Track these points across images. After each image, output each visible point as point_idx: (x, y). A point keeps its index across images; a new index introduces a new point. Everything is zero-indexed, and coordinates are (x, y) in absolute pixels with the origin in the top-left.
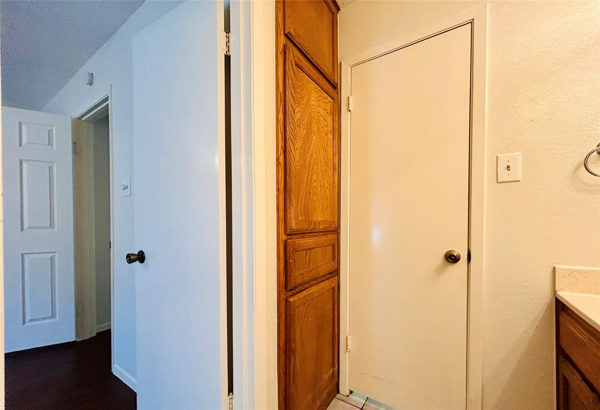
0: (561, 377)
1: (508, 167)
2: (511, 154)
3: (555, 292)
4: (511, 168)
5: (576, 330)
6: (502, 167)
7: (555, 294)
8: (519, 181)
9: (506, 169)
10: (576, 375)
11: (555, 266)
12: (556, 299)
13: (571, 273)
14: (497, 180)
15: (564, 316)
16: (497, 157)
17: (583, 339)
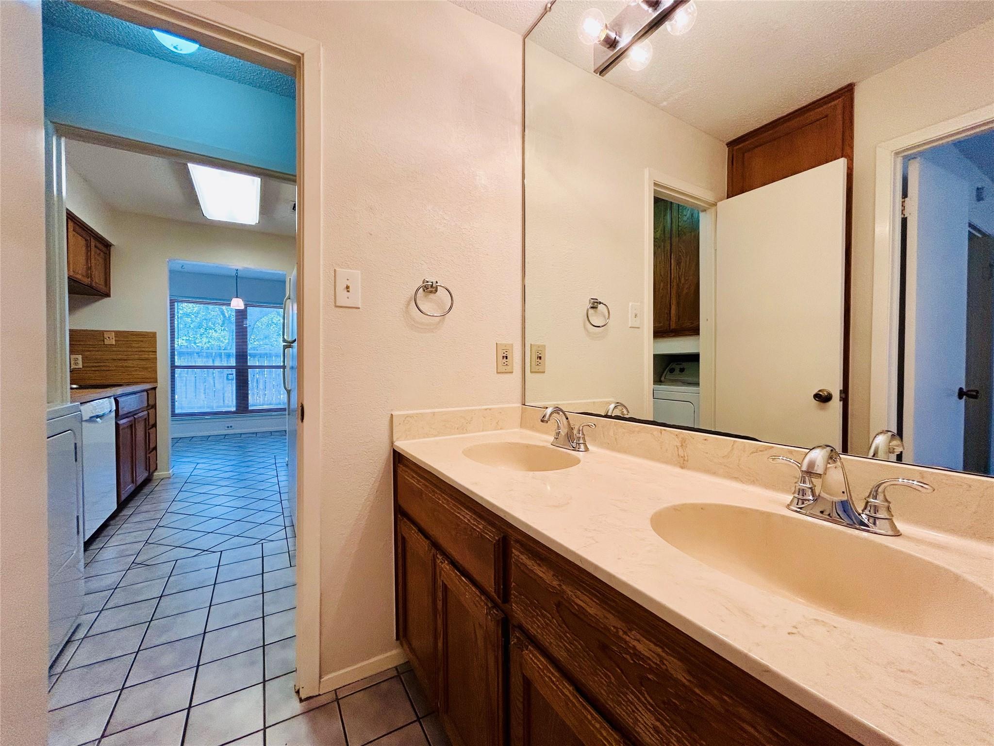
0: (400, 538)
1: (348, 287)
2: (350, 271)
3: (392, 443)
4: (351, 289)
5: (413, 480)
6: (341, 287)
7: (392, 446)
8: (359, 308)
9: (345, 289)
10: (413, 529)
11: (392, 413)
12: (394, 451)
13: (405, 418)
14: (335, 303)
15: (401, 468)
16: (335, 270)
17: (420, 487)
